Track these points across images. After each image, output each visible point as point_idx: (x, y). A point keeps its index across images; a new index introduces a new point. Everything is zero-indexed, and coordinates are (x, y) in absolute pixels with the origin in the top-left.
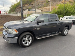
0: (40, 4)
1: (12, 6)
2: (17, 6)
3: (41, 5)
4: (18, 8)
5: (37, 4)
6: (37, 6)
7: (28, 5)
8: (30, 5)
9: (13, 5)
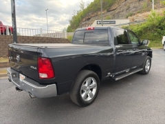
0: (132, 6)
1: (74, 17)
2: (82, 17)
3: (134, 7)
4: (84, 20)
5: (125, 8)
6: (124, 12)
7: (106, 11)
8: (108, 11)
9: (76, 15)
